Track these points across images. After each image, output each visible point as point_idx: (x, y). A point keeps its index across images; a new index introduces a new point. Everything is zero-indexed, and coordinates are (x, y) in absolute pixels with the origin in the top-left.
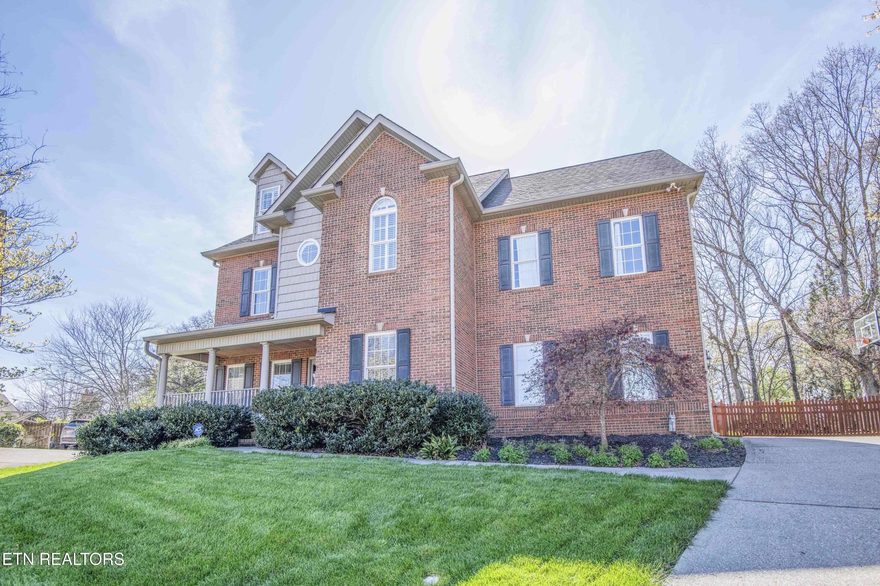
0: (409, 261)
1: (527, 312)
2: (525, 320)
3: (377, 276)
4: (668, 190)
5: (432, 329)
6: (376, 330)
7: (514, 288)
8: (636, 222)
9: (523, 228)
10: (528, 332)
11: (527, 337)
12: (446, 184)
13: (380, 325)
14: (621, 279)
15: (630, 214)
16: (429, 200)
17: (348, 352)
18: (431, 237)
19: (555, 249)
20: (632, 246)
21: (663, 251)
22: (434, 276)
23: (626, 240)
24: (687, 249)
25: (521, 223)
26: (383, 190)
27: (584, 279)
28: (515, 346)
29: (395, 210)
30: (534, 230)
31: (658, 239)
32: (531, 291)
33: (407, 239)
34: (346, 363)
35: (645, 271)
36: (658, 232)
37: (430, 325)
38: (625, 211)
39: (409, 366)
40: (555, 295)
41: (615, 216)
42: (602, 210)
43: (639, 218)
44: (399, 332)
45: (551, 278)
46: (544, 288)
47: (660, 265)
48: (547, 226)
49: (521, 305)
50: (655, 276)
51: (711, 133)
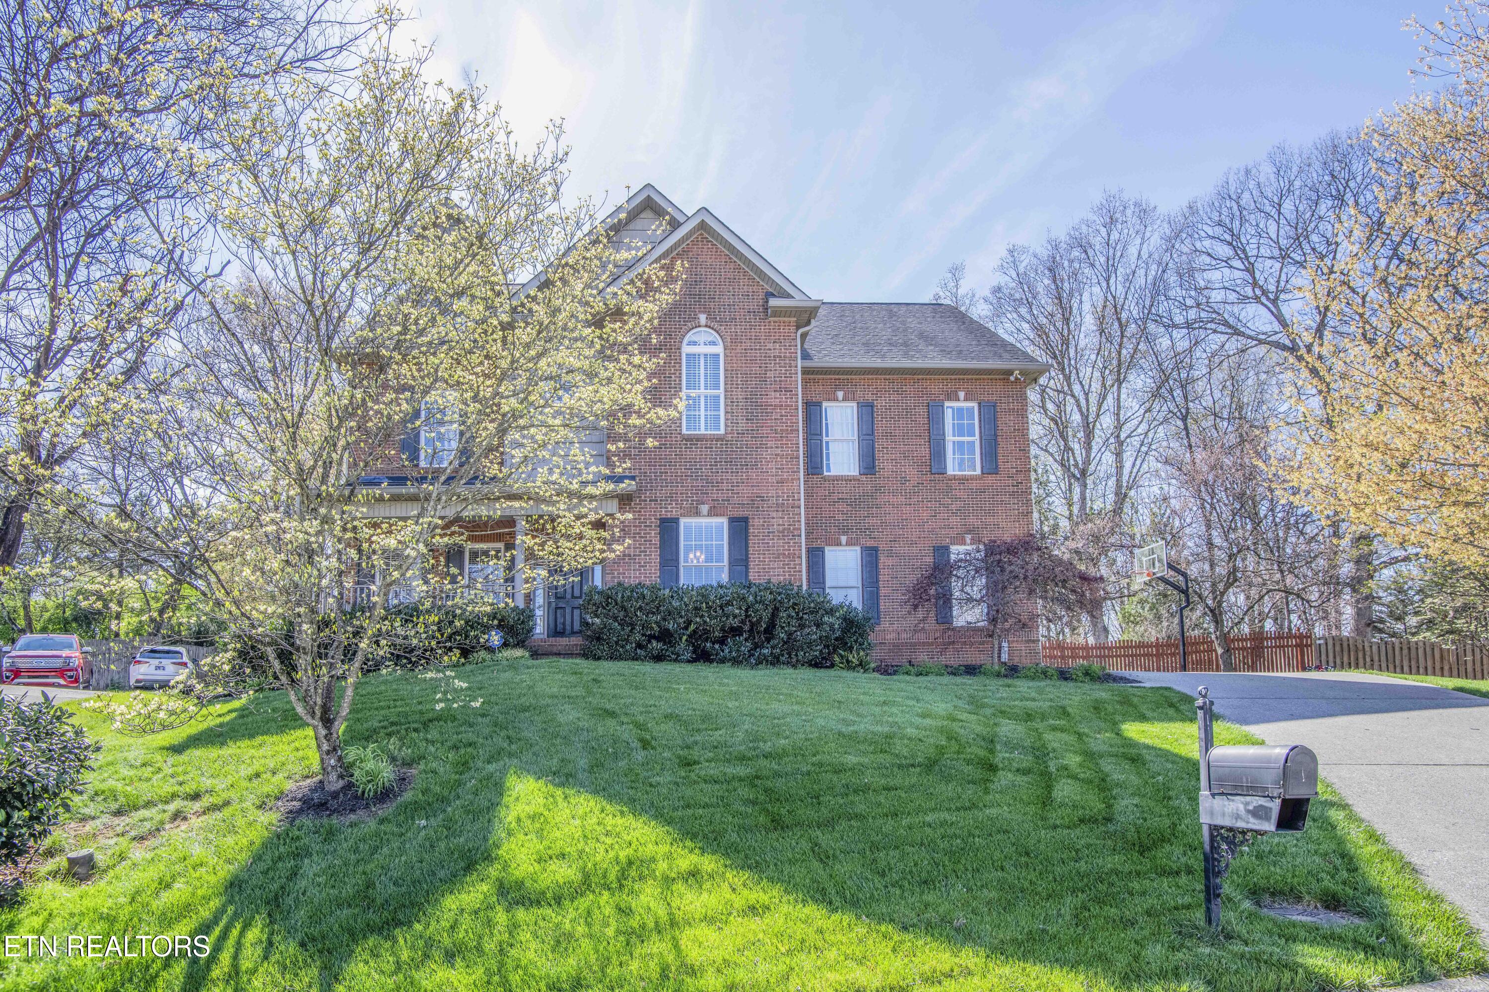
0: (742, 425)
1: (842, 507)
2: (840, 517)
3: (697, 440)
4: (1012, 378)
5: (777, 521)
6: (698, 514)
7: (826, 473)
8: (970, 410)
9: (840, 394)
10: (844, 533)
11: (844, 539)
12: (793, 329)
13: (704, 509)
14: (954, 478)
15: (966, 399)
16: (770, 346)
17: (656, 541)
18: (774, 398)
19: (879, 429)
20: (966, 439)
21: (1000, 451)
22: (779, 451)
23: (960, 430)
24: (1025, 451)
25: (837, 388)
26: (703, 318)
27: (912, 472)
28: (827, 549)
29: (719, 349)
30: (854, 399)
31: (996, 435)
32: (848, 479)
33: (739, 395)
34: (655, 557)
35: (978, 472)
36: (996, 427)
37: (774, 514)
38: (962, 395)
39: (747, 567)
40: (877, 489)
41: (949, 399)
42: (936, 388)
43: (975, 405)
44: (732, 520)
45: (874, 467)
46: (864, 478)
47: (997, 466)
48: (869, 397)
49: (835, 497)
50: (990, 479)
51: (956, 272)
